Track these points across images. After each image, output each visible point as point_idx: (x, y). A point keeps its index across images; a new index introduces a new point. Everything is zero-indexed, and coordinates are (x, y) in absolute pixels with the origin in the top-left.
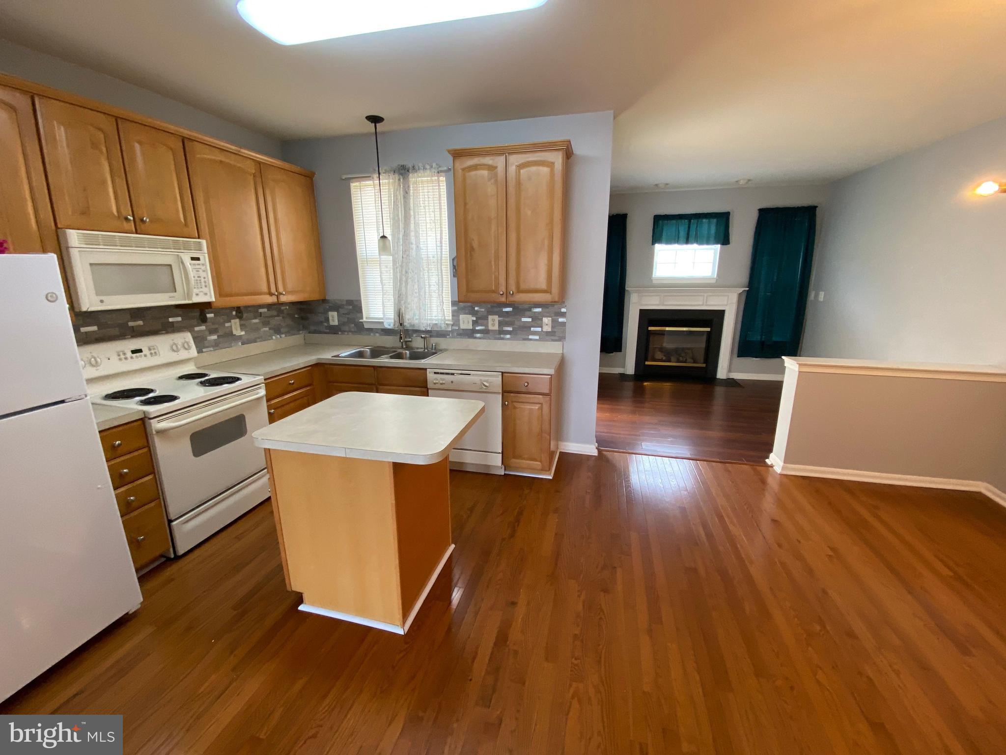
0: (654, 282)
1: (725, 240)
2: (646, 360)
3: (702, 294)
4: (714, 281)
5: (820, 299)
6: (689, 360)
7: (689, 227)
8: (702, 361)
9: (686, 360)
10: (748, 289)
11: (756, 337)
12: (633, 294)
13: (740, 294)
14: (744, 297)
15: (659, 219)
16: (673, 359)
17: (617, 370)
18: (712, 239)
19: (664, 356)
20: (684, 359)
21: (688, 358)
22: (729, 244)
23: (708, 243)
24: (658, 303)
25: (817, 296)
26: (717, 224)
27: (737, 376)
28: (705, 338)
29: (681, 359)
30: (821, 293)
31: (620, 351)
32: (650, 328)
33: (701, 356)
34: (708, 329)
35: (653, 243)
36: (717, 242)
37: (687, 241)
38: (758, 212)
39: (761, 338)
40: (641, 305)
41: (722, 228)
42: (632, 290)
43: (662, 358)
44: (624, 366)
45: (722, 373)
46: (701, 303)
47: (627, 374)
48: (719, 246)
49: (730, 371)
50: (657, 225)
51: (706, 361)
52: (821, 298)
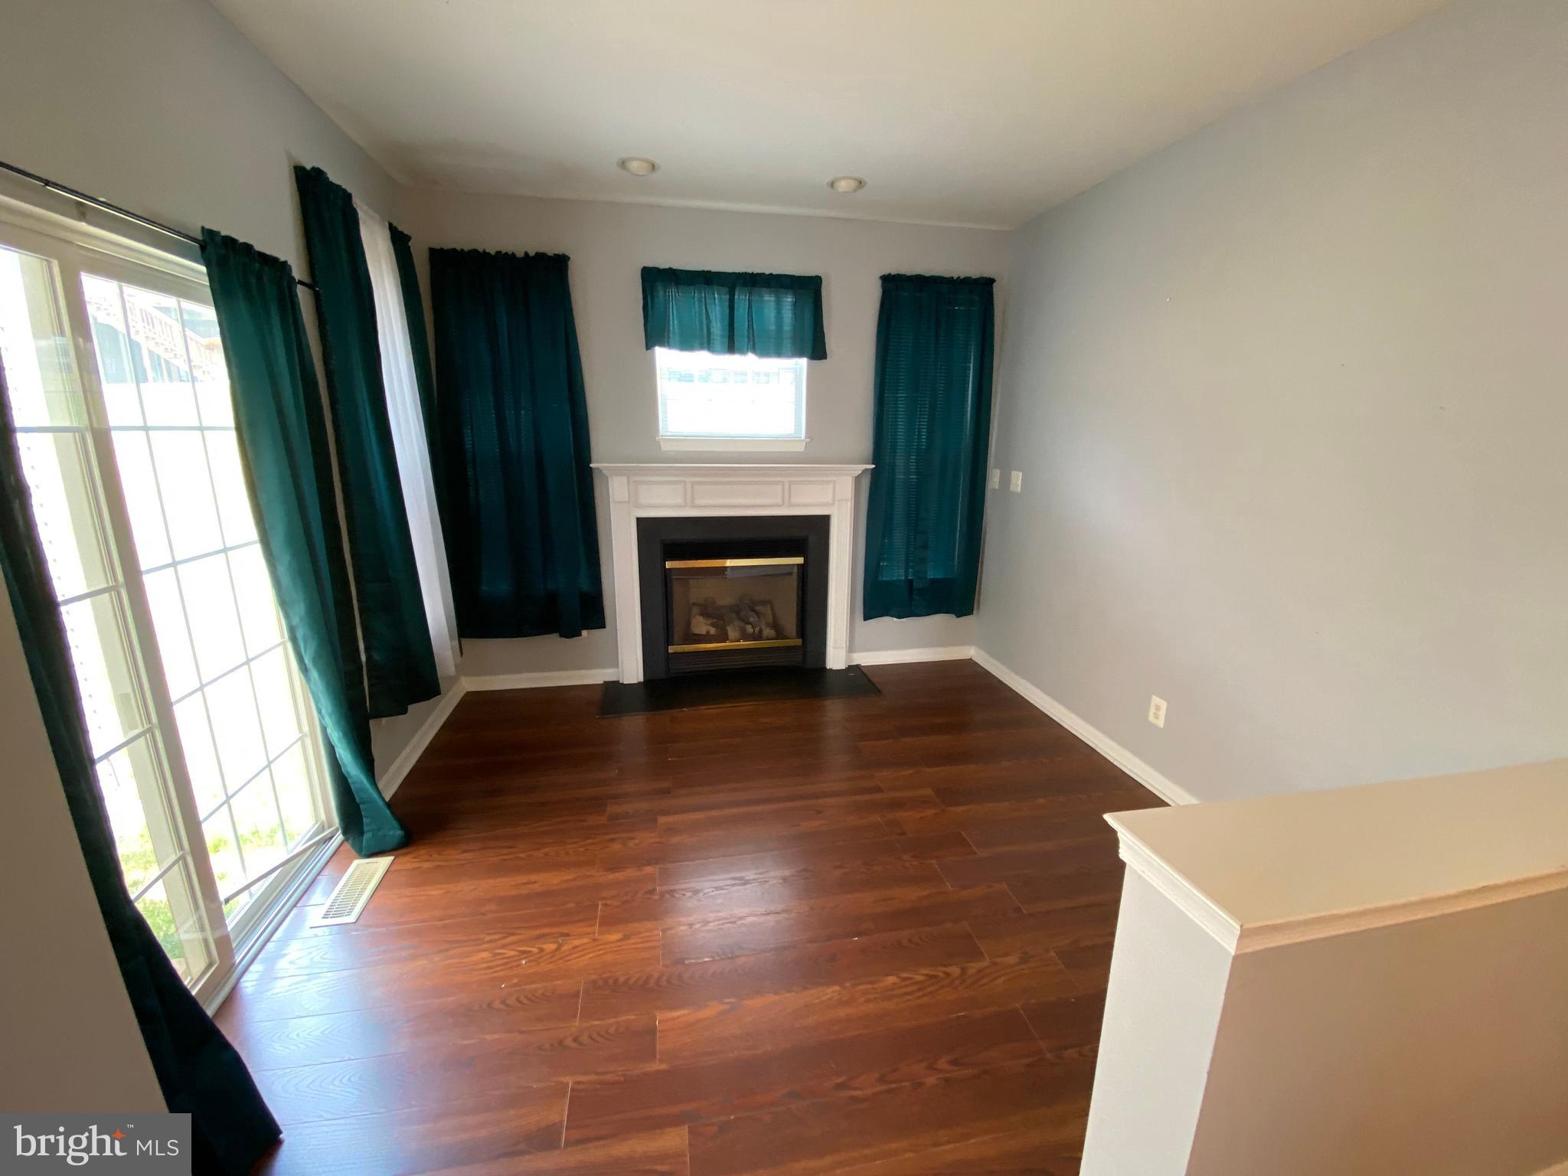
0: (665, 447)
1: (815, 347)
2: (669, 641)
3: (778, 479)
4: (801, 448)
5: (1012, 488)
6: (768, 632)
7: (732, 308)
8: (794, 633)
9: (761, 631)
10: (874, 466)
11: (896, 573)
12: (614, 477)
13: (858, 480)
14: (866, 483)
15: (655, 280)
16: (732, 633)
17: (597, 676)
18: (787, 344)
19: (713, 625)
20: (757, 629)
21: (763, 627)
22: (826, 358)
23: (779, 353)
24: (679, 501)
25: (1006, 480)
26: (795, 304)
27: (867, 659)
28: (793, 582)
29: (749, 629)
30: (1014, 473)
31: (602, 625)
32: (668, 565)
33: (790, 624)
34: (800, 560)
35: (649, 345)
36: (799, 352)
37: (731, 346)
38: (879, 282)
39: (907, 574)
40: (639, 506)
41: (808, 316)
42: (607, 468)
43: (708, 632)
44: (615, 663)
45: (836, 658)
46: (779, 501)
47: (626, 682)
48: (803, 362)
49: (851, 649)
50: (652, 294)
51: (802, 632)
52: (1017, 485)
